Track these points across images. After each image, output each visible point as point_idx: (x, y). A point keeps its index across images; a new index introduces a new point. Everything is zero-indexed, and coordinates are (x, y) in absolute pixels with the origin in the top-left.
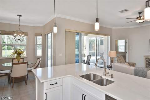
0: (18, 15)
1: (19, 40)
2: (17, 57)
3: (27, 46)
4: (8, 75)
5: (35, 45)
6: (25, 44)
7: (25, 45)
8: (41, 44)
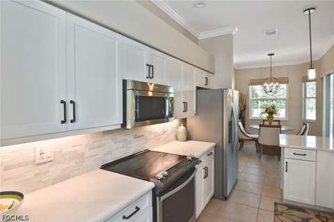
0: (269, 55)
1: (271, 91)
2: (268, 117)
3: (289, 101)
4: (255, 140)
5: (303, 99)
6: (285, 97)
7: (284, 100)
8: (315, 96)
